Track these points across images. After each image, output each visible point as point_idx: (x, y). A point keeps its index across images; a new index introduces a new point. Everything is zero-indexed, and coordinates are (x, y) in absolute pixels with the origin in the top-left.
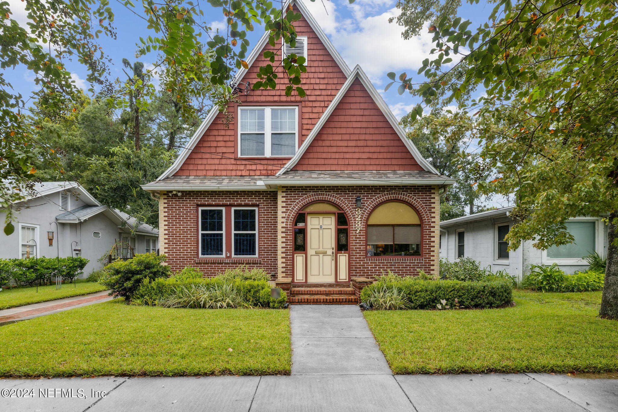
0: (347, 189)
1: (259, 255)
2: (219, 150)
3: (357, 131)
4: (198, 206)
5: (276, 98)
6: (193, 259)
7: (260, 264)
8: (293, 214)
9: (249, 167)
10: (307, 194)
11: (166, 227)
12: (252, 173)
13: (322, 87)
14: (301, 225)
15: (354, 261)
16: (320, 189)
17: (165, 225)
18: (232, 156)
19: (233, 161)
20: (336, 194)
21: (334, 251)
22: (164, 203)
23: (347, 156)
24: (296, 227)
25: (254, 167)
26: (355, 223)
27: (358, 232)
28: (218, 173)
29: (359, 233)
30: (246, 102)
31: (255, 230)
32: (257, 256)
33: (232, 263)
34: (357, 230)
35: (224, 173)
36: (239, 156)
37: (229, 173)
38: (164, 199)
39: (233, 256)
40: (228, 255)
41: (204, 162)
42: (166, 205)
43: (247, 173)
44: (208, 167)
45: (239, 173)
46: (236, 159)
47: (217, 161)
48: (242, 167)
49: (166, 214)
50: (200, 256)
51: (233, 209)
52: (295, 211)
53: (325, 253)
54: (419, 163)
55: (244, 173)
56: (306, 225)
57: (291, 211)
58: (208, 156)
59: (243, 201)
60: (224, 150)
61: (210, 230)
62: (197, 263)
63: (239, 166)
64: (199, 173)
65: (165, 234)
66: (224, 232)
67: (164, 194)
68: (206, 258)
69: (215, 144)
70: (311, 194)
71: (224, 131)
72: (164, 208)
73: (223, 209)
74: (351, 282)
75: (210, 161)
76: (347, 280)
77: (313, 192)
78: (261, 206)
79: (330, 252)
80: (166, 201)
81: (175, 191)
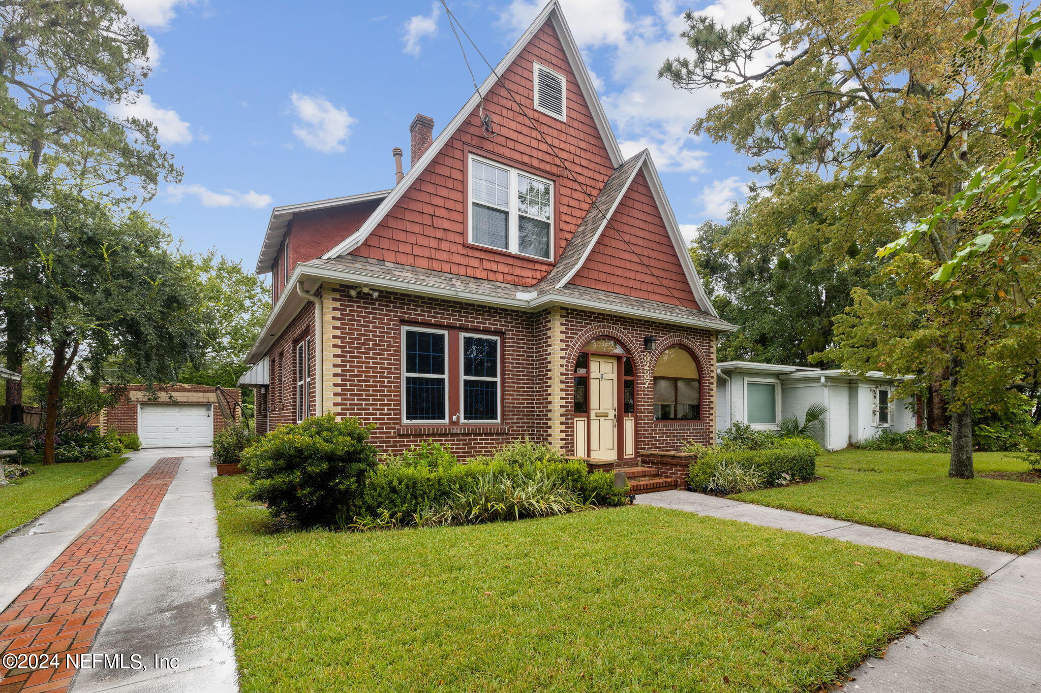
0: (637, 324)
1: (503, 419)
2: (437, 223)
3: (640, 242)
4: (403, 322)
5: (526, 159)
6: (394, 428)
7: (507, 434)
8: (574, 354)
9: (487, 265)
10: (591, 324)
11: (338, 361)
12: (491, 276)
13: (584, 163)
14: (582, 371)
15: (642, 427)
16: (605, 319)
17: (335, 356)
18: (458, 239)
19: (461, 250)
20: (624, 329)
21: (616, 413)
22: (334, 309)
23: (632, 275)
24: (576, 375)
25: (494, 267)
26: (643, 373)
27: (646, 386)
28: (436, 266)
29: (648, 387)
30: (481, 148)
31: (495, 376)
32: (499, 421)
33: (464, 435)
34: (644, 384)
35: (446, 267)
36: (470, 241)
37: (455, 269)
38: (334, 299)
39: (462, 421)
40: (454, 418)
41: (411, 239)
42: (338, 314)
43: (483, 275)
44: (417, 250)
45: (471, 272)
46: (466, 246)
47: (433, 243)
48: (476, 263)
49: (338, 333)
50: (404, 421)
51: (462, 335)
52: (577, 349)
53: (605, 415)
54: (697, 299)
55: (479, 274)
56: (588, 372)
57: (572, 348)
58: (417, 229)
59: (481, 323)
60: (446, 225)
61: (420, 372)
62: (401, 436)
63: (470, 259)
64: (402, 259)
65: (335, 375)
66: (446, 376)
67: (334, 290)
68: (415, 425)
69: (429, 209)
70: (596, 324)
71: (446, 190)
72: (334, 318)
73: (445, 333)
74: (639, 459)
75: (422, 241)
76: (633, 456)
77: (599, 322)
78: (509, 335)
79: (612, 414)
80: (337, 305)
81: (366, 285)
